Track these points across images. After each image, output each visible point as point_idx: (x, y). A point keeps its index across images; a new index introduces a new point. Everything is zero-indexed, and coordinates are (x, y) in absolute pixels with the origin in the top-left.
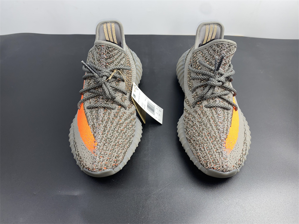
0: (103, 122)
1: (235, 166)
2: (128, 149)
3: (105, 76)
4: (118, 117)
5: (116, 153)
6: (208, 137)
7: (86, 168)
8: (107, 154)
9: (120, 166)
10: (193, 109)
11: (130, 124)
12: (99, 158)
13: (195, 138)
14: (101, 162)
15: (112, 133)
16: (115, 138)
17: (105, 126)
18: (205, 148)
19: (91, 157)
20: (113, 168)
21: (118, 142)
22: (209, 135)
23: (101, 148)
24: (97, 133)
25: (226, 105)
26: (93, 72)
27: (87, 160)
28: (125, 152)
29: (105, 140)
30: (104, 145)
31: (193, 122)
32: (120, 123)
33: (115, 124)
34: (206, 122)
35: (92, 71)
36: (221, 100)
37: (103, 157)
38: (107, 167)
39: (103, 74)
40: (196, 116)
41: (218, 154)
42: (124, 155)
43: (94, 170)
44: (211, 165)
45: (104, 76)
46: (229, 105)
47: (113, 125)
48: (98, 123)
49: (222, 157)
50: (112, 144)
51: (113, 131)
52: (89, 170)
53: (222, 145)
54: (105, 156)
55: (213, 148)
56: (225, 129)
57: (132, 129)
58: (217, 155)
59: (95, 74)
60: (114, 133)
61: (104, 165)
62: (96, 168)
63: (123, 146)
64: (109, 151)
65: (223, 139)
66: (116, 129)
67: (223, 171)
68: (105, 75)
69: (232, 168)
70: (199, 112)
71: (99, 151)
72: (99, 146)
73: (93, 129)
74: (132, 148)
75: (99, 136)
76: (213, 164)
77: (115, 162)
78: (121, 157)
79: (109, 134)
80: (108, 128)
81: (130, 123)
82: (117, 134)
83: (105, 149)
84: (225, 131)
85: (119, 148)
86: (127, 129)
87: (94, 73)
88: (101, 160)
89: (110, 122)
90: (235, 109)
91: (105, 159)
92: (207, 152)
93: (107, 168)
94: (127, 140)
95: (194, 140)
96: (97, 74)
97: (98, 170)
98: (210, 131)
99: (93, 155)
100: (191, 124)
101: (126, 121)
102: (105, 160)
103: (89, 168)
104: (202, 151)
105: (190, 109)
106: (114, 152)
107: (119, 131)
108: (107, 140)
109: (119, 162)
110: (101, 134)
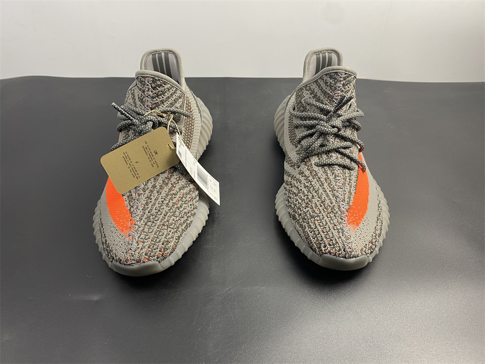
0: (144, 191)
1: (364, 250)
2: (185, 233)
3: (150, 121)
4: (170, 185)
5: (164, 236)
6: (320, 208)
7: (116, 260)
8: (149, 238)
9: (171, 258)
10: (297, 170)
11: (188, 196)
12: (136, 244)
13: (301, 211)
14: (139, 249)
15: (159, 207)
16: (163, 215)
17: (149, 198)
18: (317, 224)
19: (125, 242)
20: (159, 260)
21: (168, 221)
22: (322, 205)
23: (140, 229)
24: (135, 207)
25: (347, 162)
26: (131, 118)
27: (118, 247)
28: (179, 237)
29: (147, 218)
30: (146, 224)
31: (297, 188)
32: (172, 192)
33: (163, 194)
34: (317, 186)
35: (130, 116)
36: (339, 156)
37: (143, 242)
38: (149, 257)
39: (147, 119)
40: (302, 179)
41: (336, 231)
42: (177, 241)
43: (129, 263)
44: (326, 248)
45: (148, 121)
46: (352, 163)
47: (161, 195)
48: (138, 192)
49: (343, 235)
50: (158, 223)
51: (160, 205)
52: (121, 263)
53: (342, 219)
54: (146, 241)
55: (329, 223)
56: (346, 196)
57: (190, 203)
58: (335, 233)
59: (135, 121)
60: (162, 208)
61: (144, 254)
62: (131, 259)
63: (175, 227)
64: (153, 233)
65: (344, 210)
66: (165, 202)
67: (345, 257)
68: (149, 119)
69: (359, 252)
70: (307, 173)
71: (138, 233)
72: (137, 226)
73: (130, 201)
74: (191, 232)
75: (139, 211)
76: (329, 246)
77: (162, 250)
78: (172, 244)
79: (154, 209)
80: (153, 200)
81: (189, 194)
82: (167, 209)
83: (146, 230)
84: (346, 200)
85: (169, 229)
86: (183, 203)
87: (133, 119)
88: (140, 246)
89: (156, 192)
90: (362, 169)
91: (145, 245)
92: (320, 230)
93: (149, 260)
94: (182, 219)
95: (300, 215)
96: (137, 121)
97: (134, 262)
98: (323, 198)
99: (127, 239)
100: (295, 191)
101: (182, 191)
102: (147, 247)
103: (121, 260)
104: (312, 228)
105: (293, 170)
106: (160, 234)
107: (171, 204)
108: (151, 217)
109: (169, 251)
110: (141, 209)
